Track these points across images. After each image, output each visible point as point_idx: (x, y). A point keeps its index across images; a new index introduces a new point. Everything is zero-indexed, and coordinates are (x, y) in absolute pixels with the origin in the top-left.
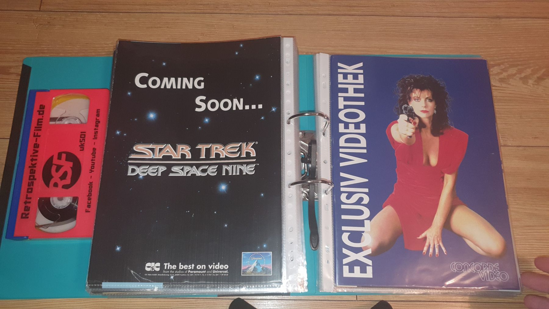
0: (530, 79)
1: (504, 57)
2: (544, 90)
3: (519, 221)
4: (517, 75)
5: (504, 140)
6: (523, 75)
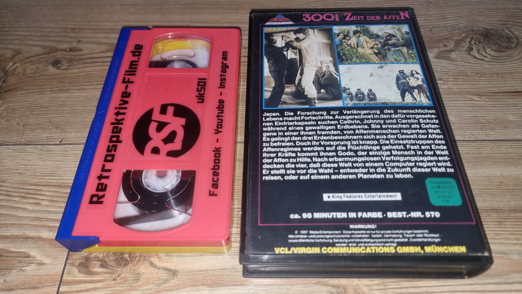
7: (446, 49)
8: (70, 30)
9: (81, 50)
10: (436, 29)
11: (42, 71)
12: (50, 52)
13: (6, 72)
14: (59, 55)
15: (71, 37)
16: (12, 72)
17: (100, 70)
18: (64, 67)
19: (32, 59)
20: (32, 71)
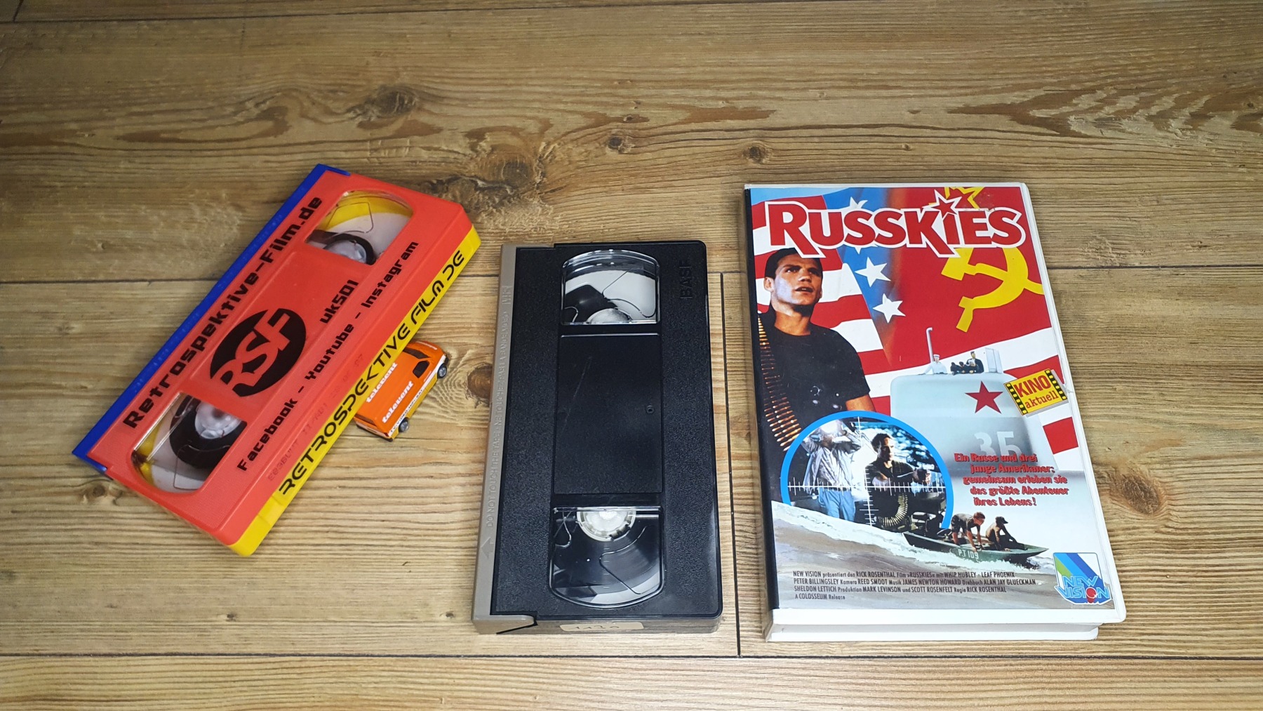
0: (1174, 118)
1: (1103, 75)
2: (1211, 140)
3: (1178, 445)
4: (1140, 111)
5: (1120, 254)
6: (1154, 110)
7: (1254, 111)
8: (616, 83)
9: (646, 120)
10: (1235, 75)
11: (596, 157)
12: (597, 125)
13: (540, 157)
14: (615, 128)
15: (622, 97)
16: (549, 158)
17: (687, 153)
18: (629, 150)
19: (574, 136)
20: (582, 158)
